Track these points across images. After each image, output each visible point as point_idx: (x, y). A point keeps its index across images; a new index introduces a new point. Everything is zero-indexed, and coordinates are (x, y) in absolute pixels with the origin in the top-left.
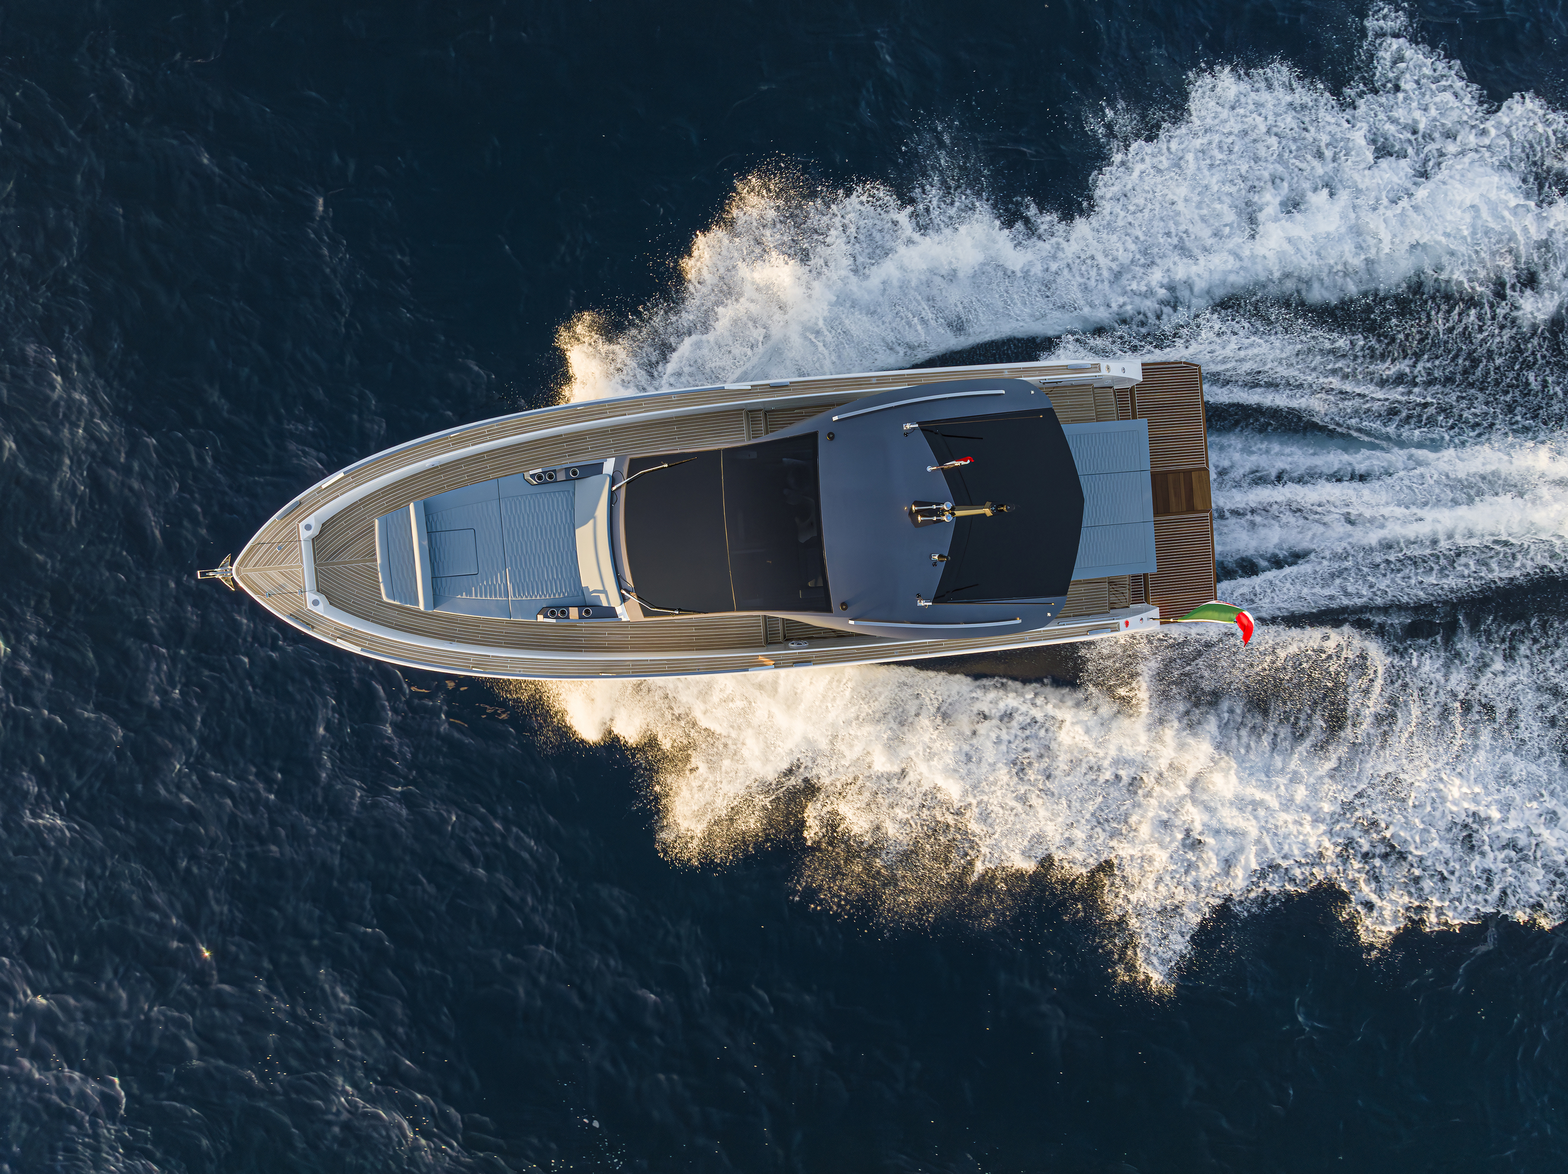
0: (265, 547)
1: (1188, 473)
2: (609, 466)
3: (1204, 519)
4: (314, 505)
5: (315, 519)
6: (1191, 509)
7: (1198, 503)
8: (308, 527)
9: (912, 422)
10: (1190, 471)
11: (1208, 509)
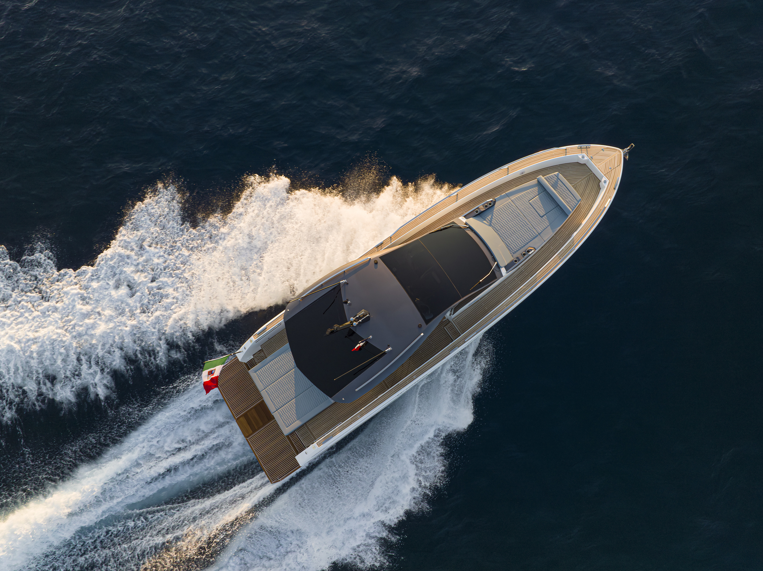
0: (616, 165)
1: (254, 431)
2: (503, 270)
3: (237, 415)
4: (608, 191)
5: (605, 186)
6: (245, 415)
7: (243, 420)
8: (605, 182)
9: (389, 352)
10: (254, 432)
11: (238, 420)
